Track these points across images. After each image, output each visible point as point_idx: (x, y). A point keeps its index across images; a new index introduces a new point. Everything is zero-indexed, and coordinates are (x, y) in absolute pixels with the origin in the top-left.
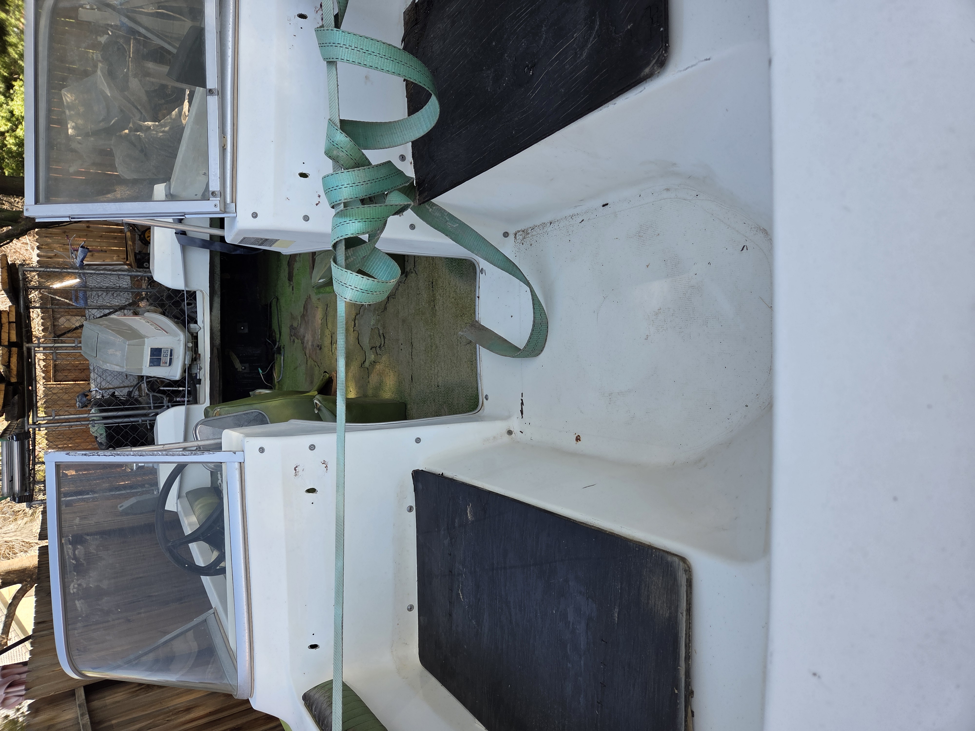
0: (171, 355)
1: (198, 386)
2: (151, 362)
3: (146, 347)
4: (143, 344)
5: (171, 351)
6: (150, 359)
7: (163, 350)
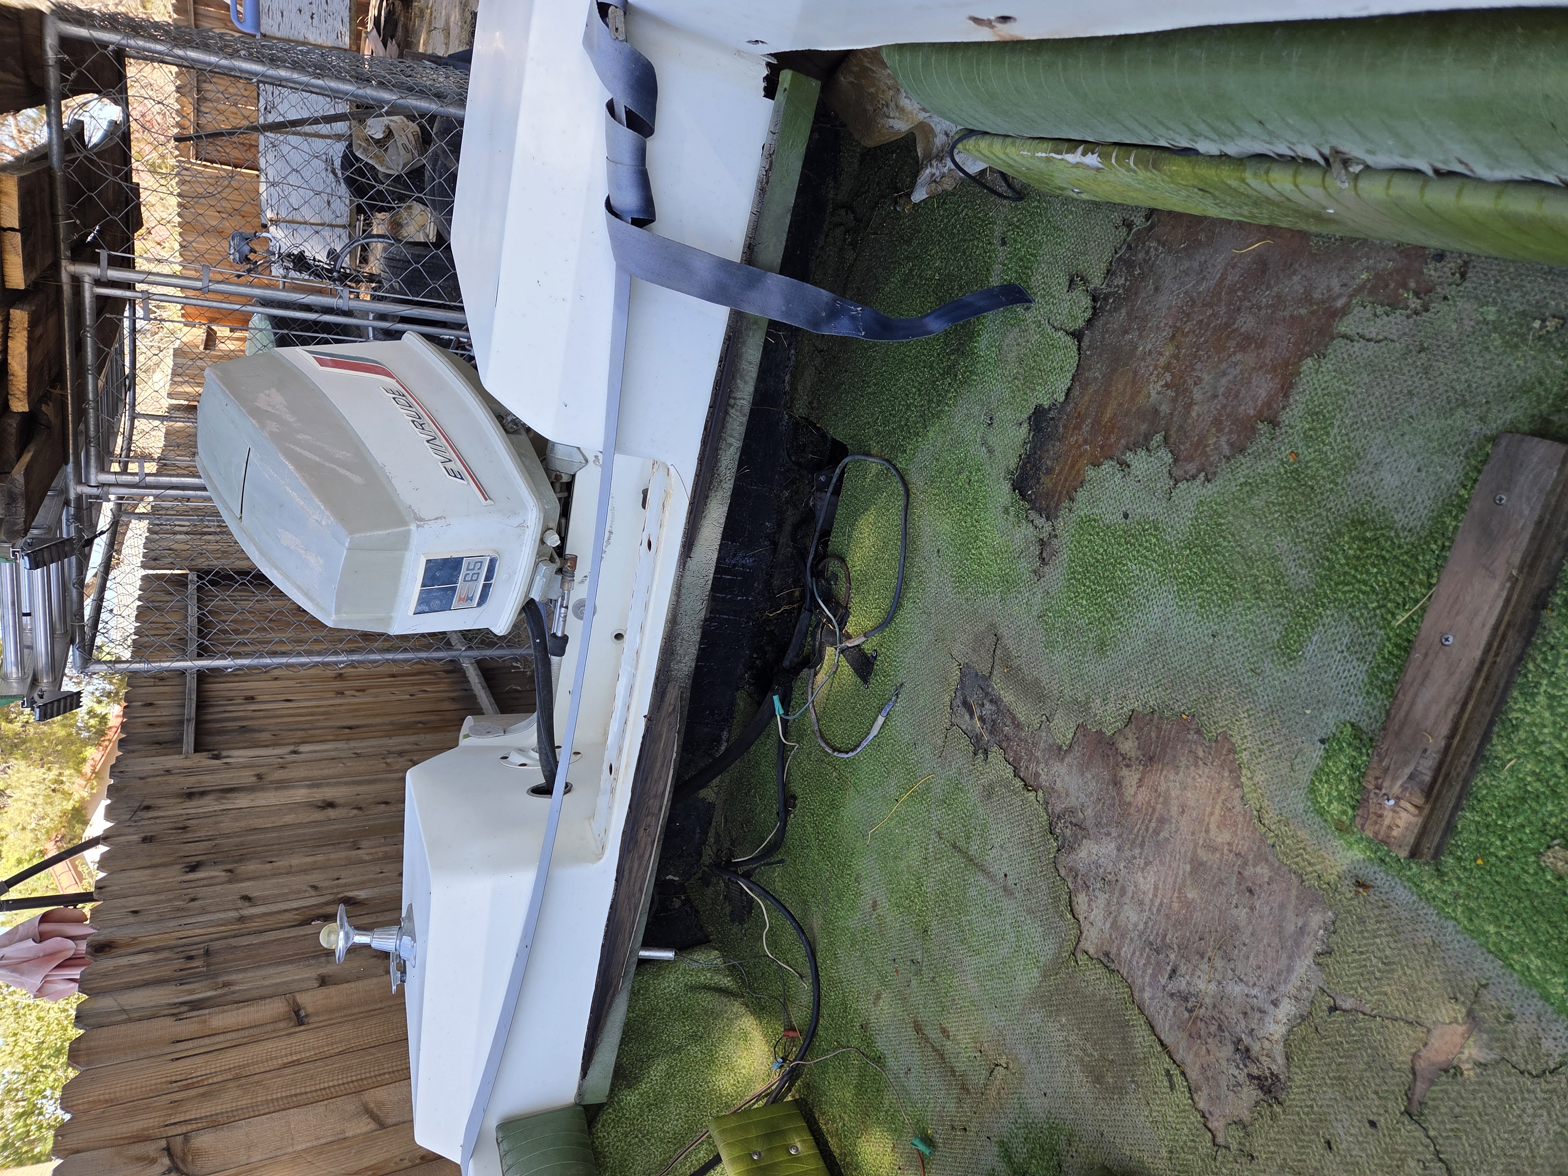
0: (489, 576)
1: (554, 659)
2: (422, 601)
3: (409, 556)
4: (403, 542)
5: (493, 562)
6: (421, 592)
7: (465, 562)
